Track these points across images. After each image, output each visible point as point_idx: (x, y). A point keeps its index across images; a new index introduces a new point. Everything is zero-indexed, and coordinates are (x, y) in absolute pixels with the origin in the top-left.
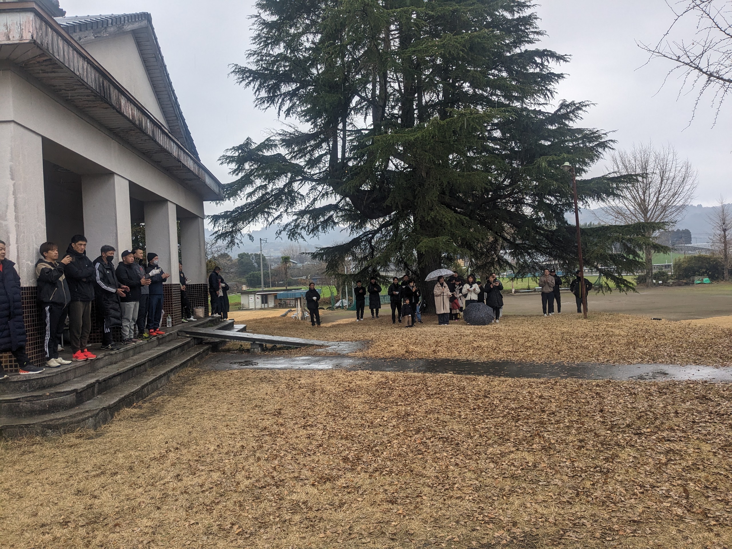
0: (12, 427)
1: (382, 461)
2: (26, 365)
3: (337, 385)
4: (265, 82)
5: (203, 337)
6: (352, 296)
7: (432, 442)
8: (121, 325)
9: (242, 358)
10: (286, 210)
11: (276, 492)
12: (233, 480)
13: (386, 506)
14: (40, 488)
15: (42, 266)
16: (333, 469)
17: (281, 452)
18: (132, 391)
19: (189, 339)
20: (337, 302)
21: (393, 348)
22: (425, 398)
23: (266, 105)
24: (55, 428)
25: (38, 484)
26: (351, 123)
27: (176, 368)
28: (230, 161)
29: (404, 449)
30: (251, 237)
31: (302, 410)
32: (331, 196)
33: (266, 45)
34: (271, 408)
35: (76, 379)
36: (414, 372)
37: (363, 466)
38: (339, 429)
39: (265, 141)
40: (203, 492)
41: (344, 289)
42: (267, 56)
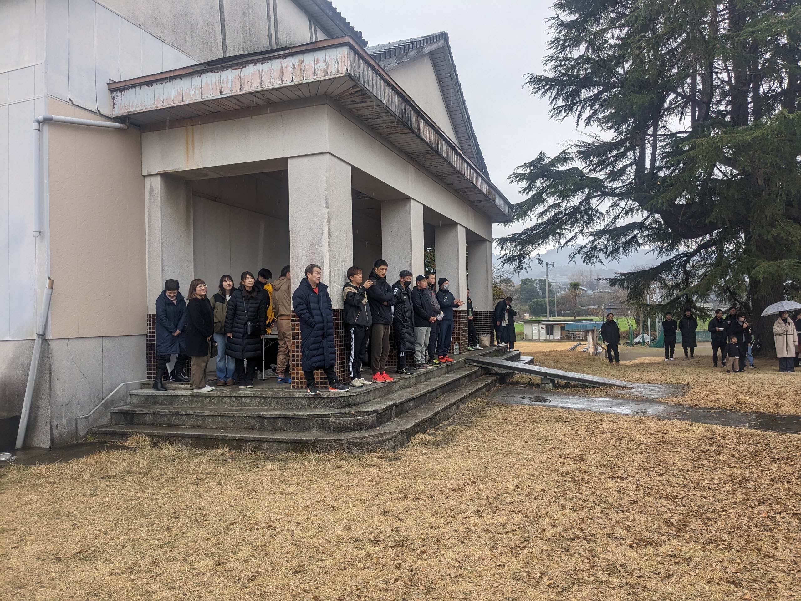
0: (323, 440)
1: (716, 531)
2: (335, 383)
3: (648, 435)
4: (563, 90)
5: (490, 367)
6: (655, 331)
7: (783, 518)
8: (415, 350)
9: (532, 393)
10: (582, 230)
11: (587, 547)
12: (537, 526)
13: (727, 587)
14: (350, 503)
15: (349, 289)
16: (653, 532)
17: (589, 502)
18: (426, 417)
19: (477, 368)
20: (636, 337)
21: (717, 396)
22: (769, 462)
23: (563, 114)
24: (360, 446)
25: (348, 499)
26: (663, 127)
27: (465, 397)
28: (520, 179)
29: (745, 522)
30: (540, 261)
31: (608, 459)
32: (637, 213)
33: (564, 48)
34: (572, 451)
35: (375, 400)
36: (750, 428)
37: (692, 534)
38: (657, 486)
39: (560, 154)
40: (506, 533)
41: (645, 322)
42: (566, 61)
